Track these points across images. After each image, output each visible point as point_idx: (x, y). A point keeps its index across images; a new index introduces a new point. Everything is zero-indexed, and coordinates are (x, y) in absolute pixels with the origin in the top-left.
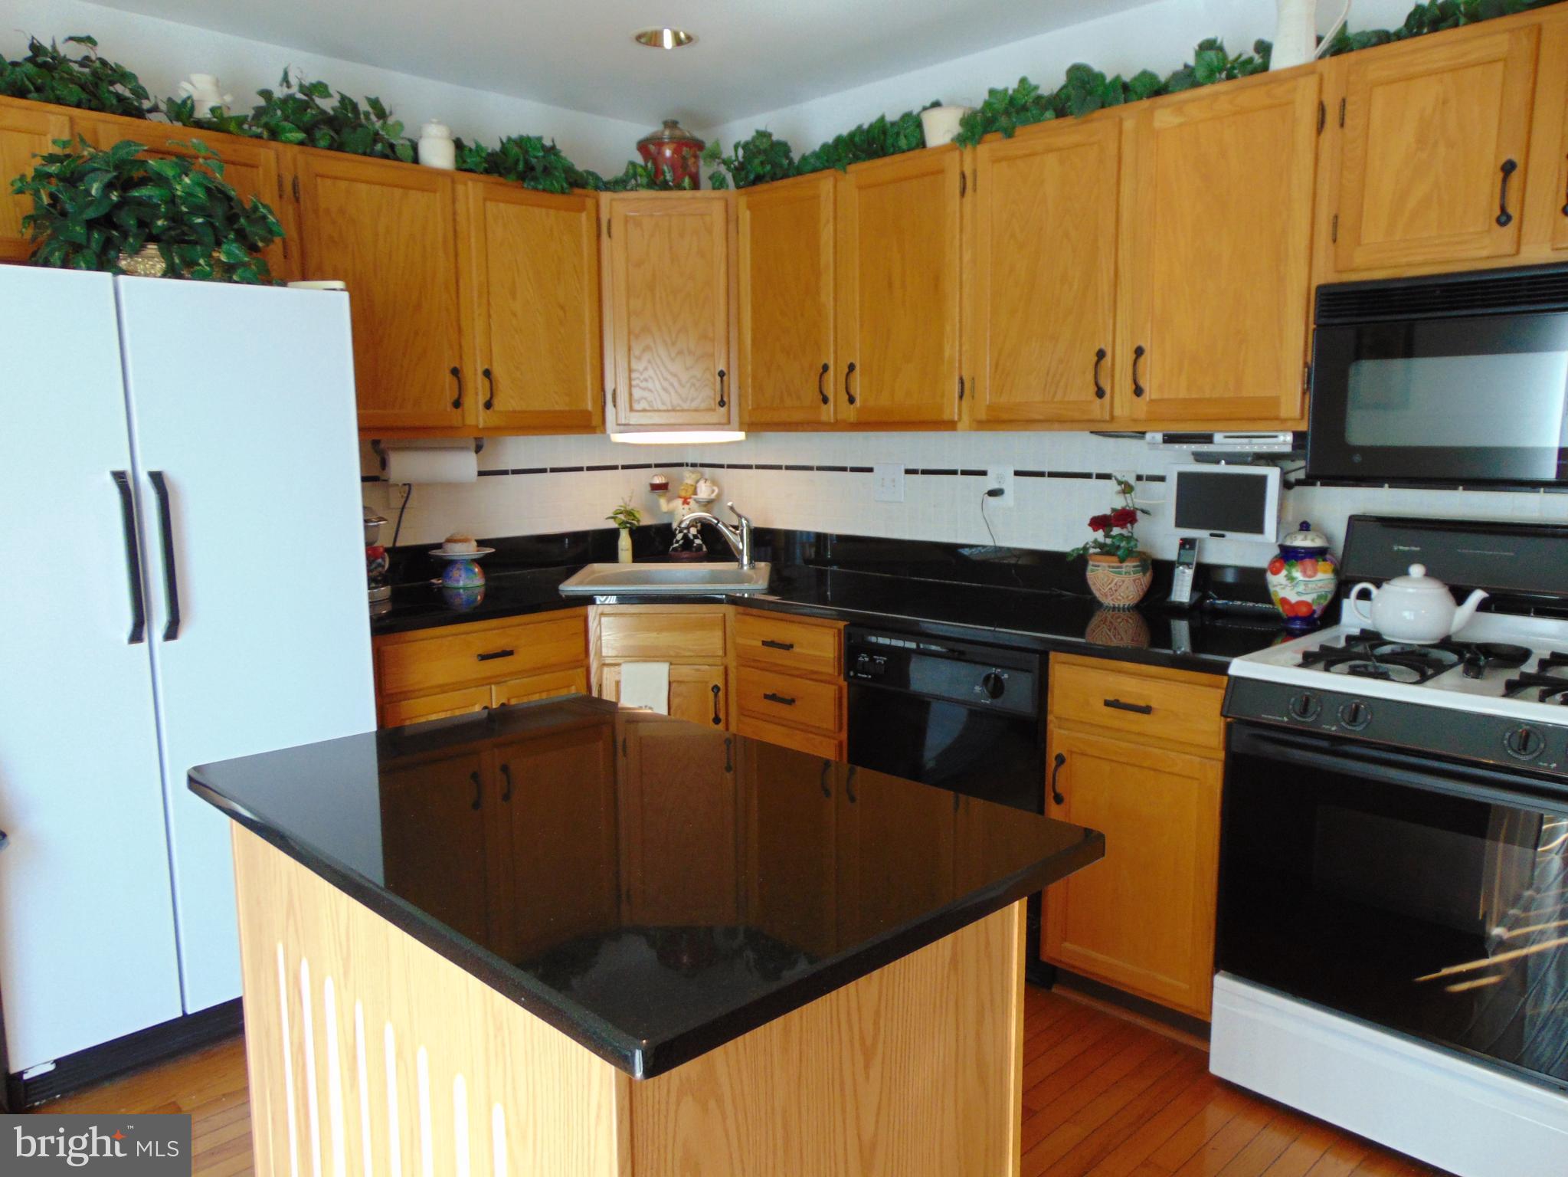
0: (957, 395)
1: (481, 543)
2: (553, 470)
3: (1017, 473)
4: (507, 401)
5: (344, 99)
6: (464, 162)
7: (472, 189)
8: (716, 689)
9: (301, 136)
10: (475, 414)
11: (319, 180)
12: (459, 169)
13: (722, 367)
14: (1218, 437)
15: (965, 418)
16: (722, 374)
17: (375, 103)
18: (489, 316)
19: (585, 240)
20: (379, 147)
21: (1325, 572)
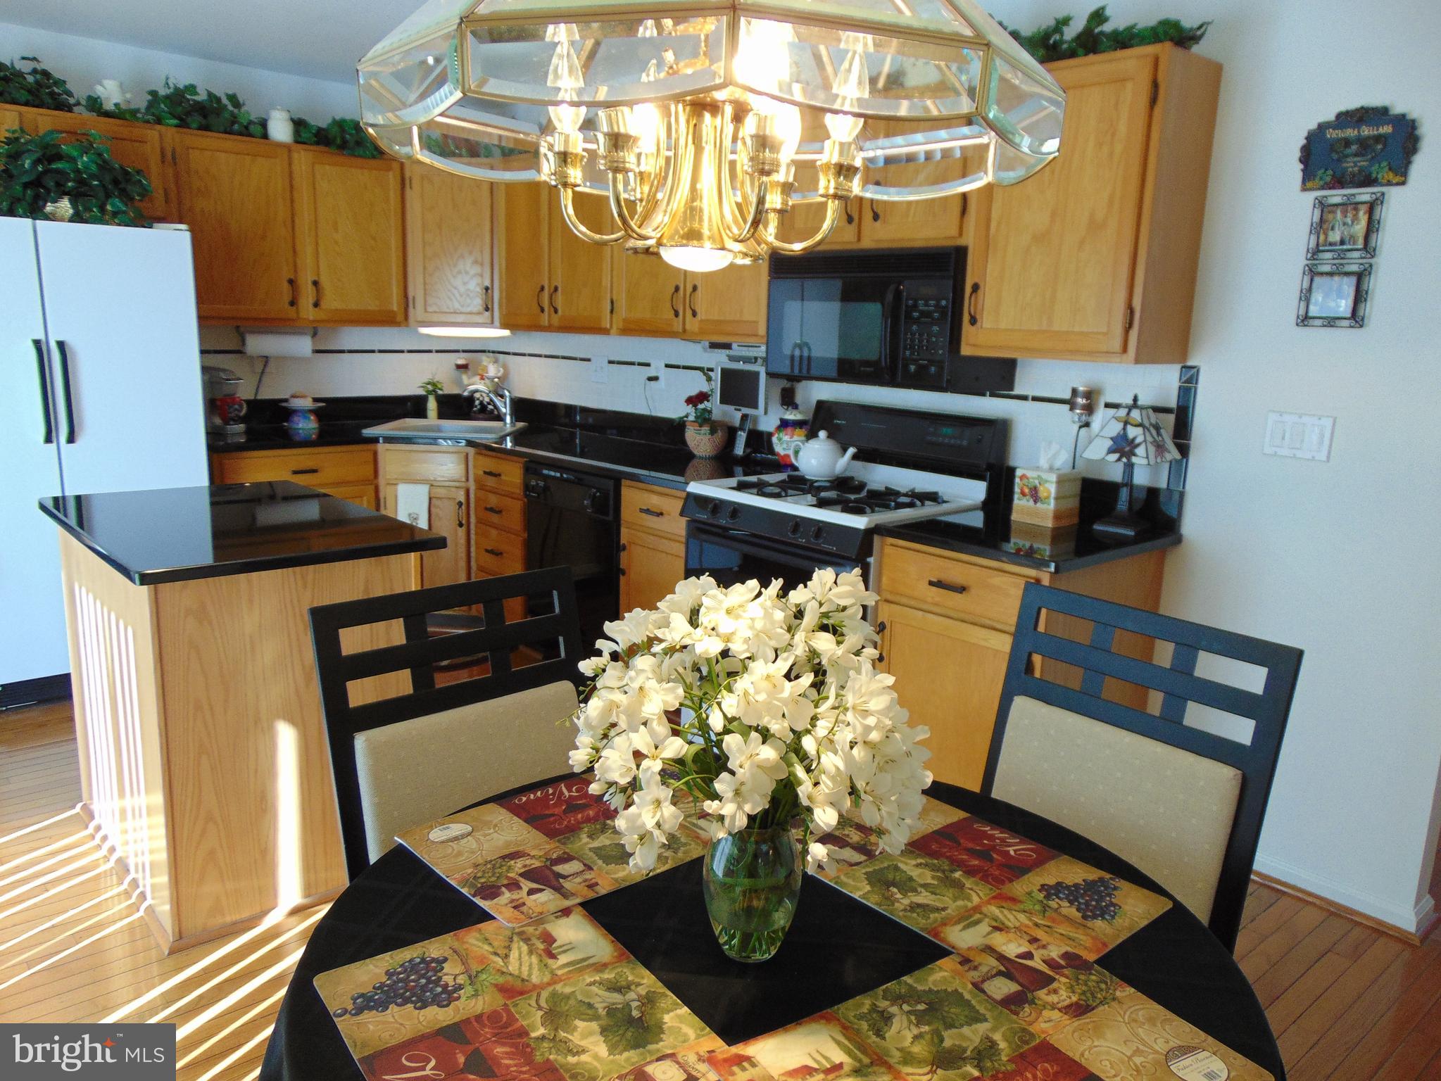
0: (609, 311)
1: (316, 400)
2: (381, 351)
3: (667, 366)
4: (332, 302)
5: (210, 94)
6: (300, 136)
7: (303, 158)
8: (460, 504)
9: (175, 122)
10: (307, 310)
11: (191, 151)
12: (297, 142)
13: (487, 283)
14: (735, 346)
15: (615, 327)
16: (487, 289)
17: (233, 98)
18: (317, 244)
19: (392, 194)
20: (236, 127)
21: (799, 435)
